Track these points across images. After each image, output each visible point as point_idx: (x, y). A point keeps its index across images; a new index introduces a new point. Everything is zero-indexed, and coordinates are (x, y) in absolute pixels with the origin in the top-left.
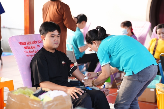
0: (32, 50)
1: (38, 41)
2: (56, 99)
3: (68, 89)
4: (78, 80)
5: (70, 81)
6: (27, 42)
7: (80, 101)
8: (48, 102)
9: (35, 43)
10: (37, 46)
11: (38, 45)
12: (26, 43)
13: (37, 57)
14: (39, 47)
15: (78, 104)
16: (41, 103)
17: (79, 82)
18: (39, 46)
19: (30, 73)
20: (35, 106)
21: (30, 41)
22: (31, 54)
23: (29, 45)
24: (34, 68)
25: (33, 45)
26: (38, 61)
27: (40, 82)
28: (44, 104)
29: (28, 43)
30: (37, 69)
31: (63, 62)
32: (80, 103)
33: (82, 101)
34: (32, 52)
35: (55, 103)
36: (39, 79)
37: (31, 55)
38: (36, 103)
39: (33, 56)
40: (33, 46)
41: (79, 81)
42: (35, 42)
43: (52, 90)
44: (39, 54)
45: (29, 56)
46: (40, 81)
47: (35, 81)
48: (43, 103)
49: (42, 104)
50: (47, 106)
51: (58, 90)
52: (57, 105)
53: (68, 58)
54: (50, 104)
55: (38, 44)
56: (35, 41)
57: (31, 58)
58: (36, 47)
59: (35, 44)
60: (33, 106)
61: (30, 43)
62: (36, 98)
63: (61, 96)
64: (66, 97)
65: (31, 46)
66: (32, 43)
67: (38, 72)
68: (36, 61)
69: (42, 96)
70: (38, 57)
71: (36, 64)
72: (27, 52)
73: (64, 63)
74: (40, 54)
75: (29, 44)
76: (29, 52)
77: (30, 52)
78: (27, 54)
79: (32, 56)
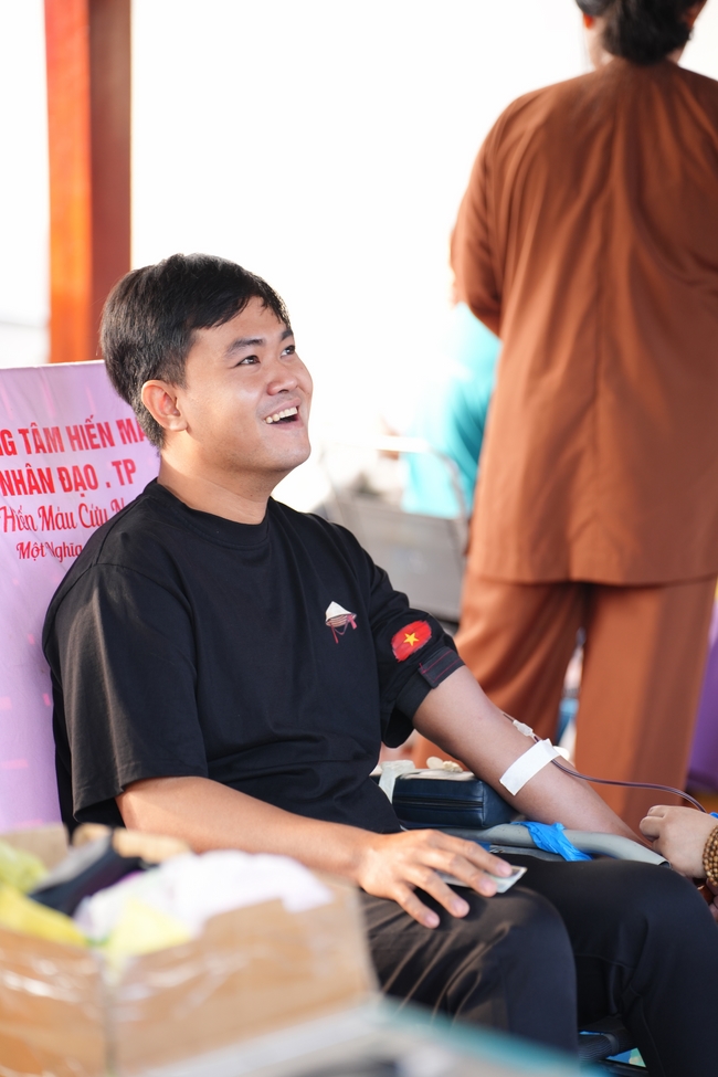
0: (62, 501)
1: (120, 424)
2: (222, 931)
3: (370, 852)
4: (466, 776)
5: (401, 784)
6: (23, 432)
7: (473, 961)
8: (152, 961)
9: (97, 441)
10: (116, 464)
11: (120, 458)
12: (18, 440)
13: (103, 560)
14: (129, 473)
15: (453, 987)
16: (86, 968)
17: (481, 794)
18: (126, 468)
19: (49, 702)
20: (37, 989)
21: (50, 426)
22: (57, 537)
23: (39, 461)
24: (76, 659)
25: (72, 458)
26: (113, 594)
27: (121, 783)
28: (112, 977)
29: (30, 436)
30: (100, 664)
31: (335, 611)
32: (473, 975)
33: (487, 957)
34: (68, 523)
35: (219, 966)
36: (117, 761)
37: (57, 544)
38: (46, 967)
39: (74, 559)
40: (75, 469)
41: (478, 778)
42: (95, 431)
43: (199, 850)
44: (118, 534)
45: (40, 550)
46: (122, 771)
47: (82, 775)
48: (103, 964)
49: (95, 979)
50: (138, 993)
51: (251, 850)
52: (229, 987)
53: (383, 575)
54: (170, 979)
55: (122, 451)
56: (94, 422)
57: (53, 573)
58: (106, 472)
59: (95, 447)
60: (23, 996)
61: (45, 441)
62: (52, 924)
63: (270, 910)
64: (315, 913)
65: (60, 470)
66: (72, 438)
67: (104, 700)
68: (88, 599)
69: (102, 907)
70: (109, 564)
71: (92, 621)
72: (25, 523)
73: (342, 622)
74: (125, 536)
75: (40, 447)
76: (38, 522)
77: (49, 518)
78: (25, 536)
79: (60, 553)
